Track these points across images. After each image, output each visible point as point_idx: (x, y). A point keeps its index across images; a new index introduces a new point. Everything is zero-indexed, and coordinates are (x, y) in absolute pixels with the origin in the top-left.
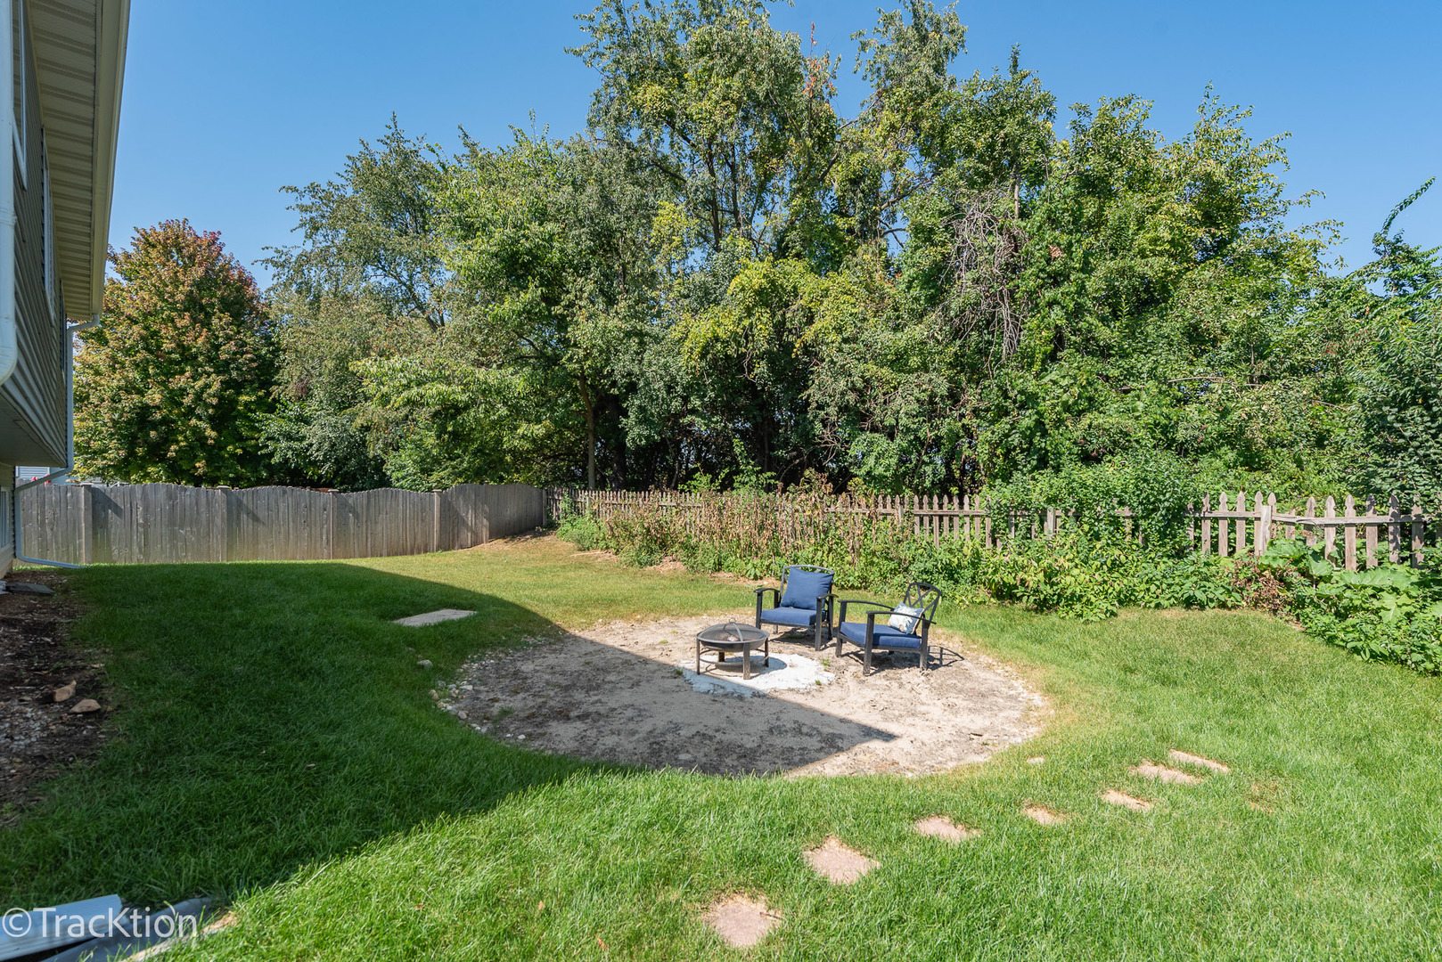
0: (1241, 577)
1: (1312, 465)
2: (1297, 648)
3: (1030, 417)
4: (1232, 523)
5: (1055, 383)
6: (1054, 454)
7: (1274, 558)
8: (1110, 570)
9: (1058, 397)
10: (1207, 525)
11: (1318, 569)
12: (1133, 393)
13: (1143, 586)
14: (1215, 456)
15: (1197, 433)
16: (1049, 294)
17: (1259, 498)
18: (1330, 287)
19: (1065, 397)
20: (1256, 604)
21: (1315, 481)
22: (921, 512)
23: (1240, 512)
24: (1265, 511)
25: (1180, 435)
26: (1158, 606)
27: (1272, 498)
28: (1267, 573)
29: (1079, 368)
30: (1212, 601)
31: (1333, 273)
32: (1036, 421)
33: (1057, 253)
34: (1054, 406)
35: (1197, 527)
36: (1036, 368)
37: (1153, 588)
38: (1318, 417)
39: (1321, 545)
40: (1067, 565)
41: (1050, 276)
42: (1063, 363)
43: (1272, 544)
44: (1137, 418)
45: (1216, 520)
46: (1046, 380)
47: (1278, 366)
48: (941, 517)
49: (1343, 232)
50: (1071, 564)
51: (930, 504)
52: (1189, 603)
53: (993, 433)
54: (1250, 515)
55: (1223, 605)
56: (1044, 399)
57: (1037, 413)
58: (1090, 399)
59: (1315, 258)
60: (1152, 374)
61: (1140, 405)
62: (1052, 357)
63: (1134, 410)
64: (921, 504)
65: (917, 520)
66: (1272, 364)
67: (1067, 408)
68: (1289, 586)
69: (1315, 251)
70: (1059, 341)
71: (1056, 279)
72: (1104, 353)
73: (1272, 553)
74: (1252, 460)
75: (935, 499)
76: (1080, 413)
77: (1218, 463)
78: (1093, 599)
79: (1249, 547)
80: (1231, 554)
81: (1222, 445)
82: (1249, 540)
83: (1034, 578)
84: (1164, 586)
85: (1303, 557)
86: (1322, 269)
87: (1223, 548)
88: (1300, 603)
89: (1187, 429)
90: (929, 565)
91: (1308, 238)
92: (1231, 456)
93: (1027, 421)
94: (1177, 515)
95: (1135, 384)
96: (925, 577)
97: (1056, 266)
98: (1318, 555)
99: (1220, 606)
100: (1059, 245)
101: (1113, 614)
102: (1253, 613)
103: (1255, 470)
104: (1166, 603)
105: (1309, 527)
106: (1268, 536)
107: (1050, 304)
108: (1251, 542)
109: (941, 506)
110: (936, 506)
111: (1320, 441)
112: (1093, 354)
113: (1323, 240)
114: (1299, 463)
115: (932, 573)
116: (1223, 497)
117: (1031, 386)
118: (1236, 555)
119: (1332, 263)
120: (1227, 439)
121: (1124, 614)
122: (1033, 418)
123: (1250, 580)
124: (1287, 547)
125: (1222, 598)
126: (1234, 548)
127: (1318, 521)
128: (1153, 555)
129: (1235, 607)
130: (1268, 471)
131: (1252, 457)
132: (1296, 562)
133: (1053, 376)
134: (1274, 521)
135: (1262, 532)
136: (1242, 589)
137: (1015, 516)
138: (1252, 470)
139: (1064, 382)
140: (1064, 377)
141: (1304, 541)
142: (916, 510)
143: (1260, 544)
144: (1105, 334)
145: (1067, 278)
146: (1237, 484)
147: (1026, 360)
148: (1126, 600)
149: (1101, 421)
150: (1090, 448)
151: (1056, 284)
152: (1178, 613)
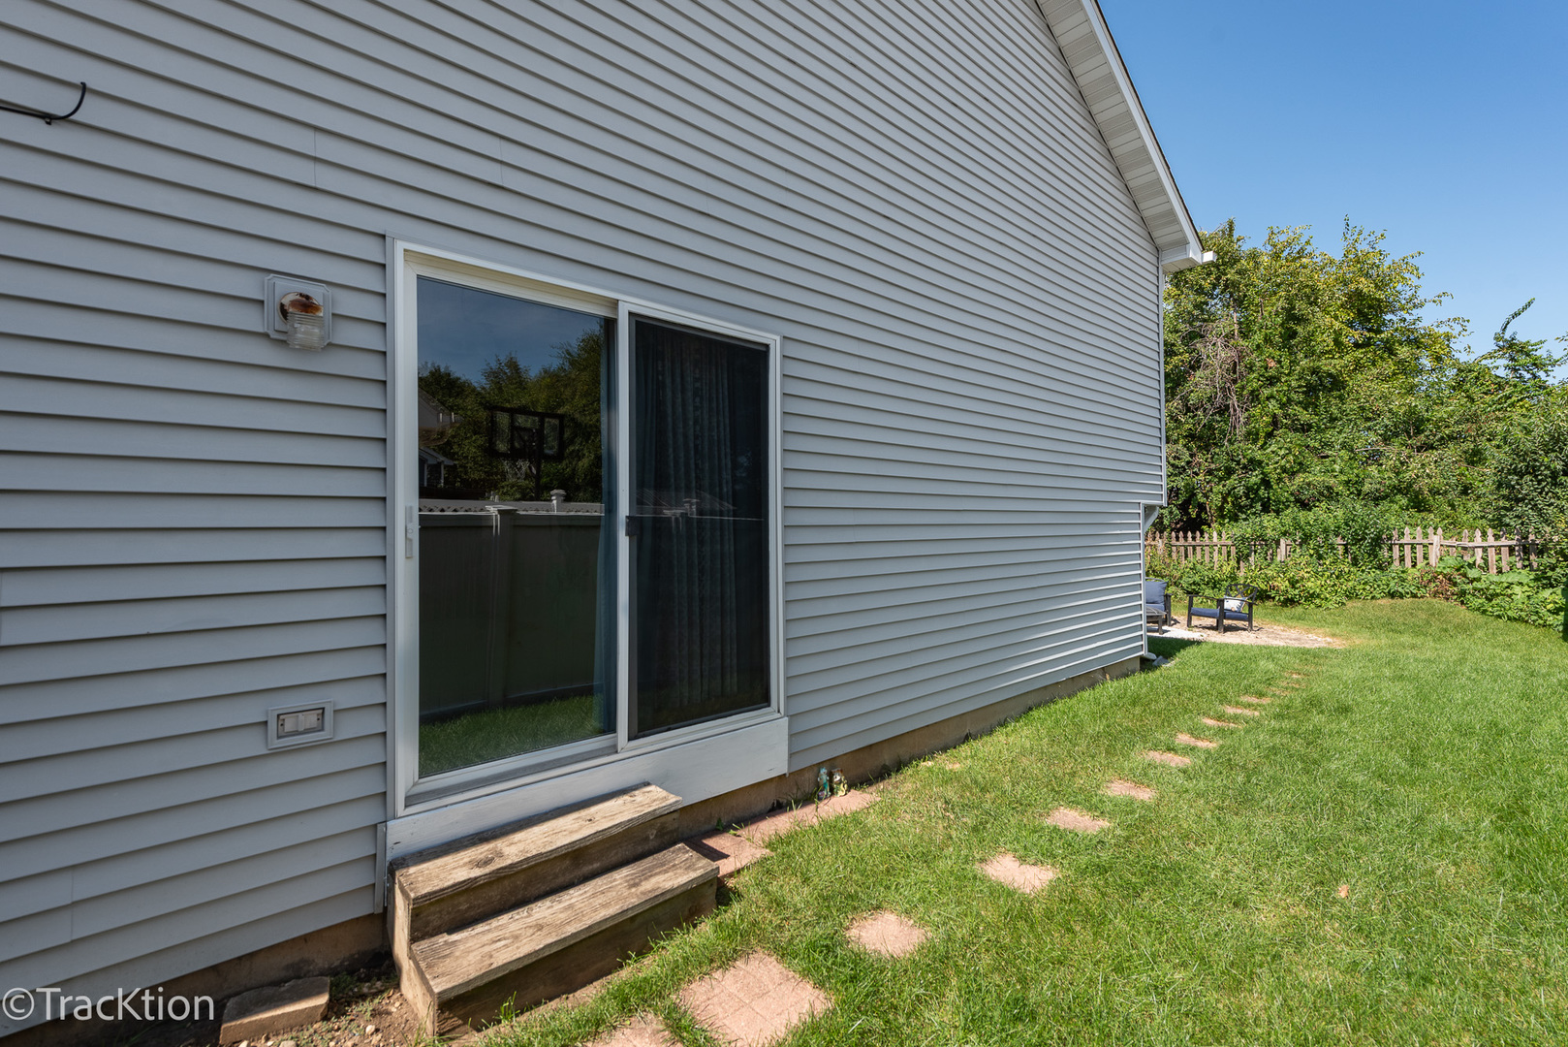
0: (1425, 579)
1: (1461, 508)
2: (1465, 616)
3: (1256, 476)
4: (1413, 547)
5: (1273, 452)
6: (1274, 501)
7: (1444, 568)
8: (1337, 577)
9: (1277, 463)
10: (1396, 549)
11: (1473, 573)
12: (1330, 459)
13: (1362, 586)
14: (1392, 501)
15: (1378, 486)
16: (1266, 392)
17: (1430, 530)
18: (1463, 371)
19: (1283, 462)
20: (1435, 594)
21: (1465, 518)
22: (1178, 543)
23: (1419, 540)
24: (1436, 539)
25: (1366, 488)
26: (1373, 598)
27: (1440, 531)
28: (1440, 577)
29: (1291, 442)
30: (1408, 593)
31: (1463, 358)
32: (1261, 479)
33: (1272, 364)
34: (1275, 469)
35: (1391, 549)
36: (1260, 443)
37: (1368, 587)
38: (1463, 474)
39: (1473, 559)
40: (1306, 575)
41: (1267, 380)
42: (1279, 439)
43: (1441, 559)
44: (1335, 477)
45: (1401, 545)
46: (1268, 451)
47: (1431, 437)
48: (1194, 547)
49: (1469, 327)
50: (1308, 575)
51: (1186, 538)
52: (1392, 595)
53: (1224, 486)
54: (1425, 542)
55: (1414, 596)
56: (1267, 464)
57: (1263, 473)
58: (1300, 464)
59: (1448, 346)
60: (1344, 446)
61: (1337, 467)
62: (1270, 435)
63: (1333, 471)
64: (1177, 538)
65: (1174, 549)
66: (1427, 436)
67: (1284, 470)
68: (1455, 584)
69: (1448, 340)
70: (1275, 423)
71: (1272, 381)
72: (1305, 428)
73: (1442, 565)
74: (1419, 504)
75: (1190, 534)
76: (1294, 474)
77: (1396, 507)
78: (1328, 596)
79: (1426, 562)
80: (1414, 566)
81: (1396, 494)
82: (1426, 558)
83: (1282, 584)
84: (1376, 586)
85: (1462, 567)
86: (1453, 353)
87: (1408, 563)
88: (1463, 593)
89: (1371, 484)
90: (1197, 579)
91: (1443, 330)
92: (1404, 501)
93: (1254, 478)
94: (1377, 542)
95: (1330, 452)
96: (1193, 587)
97: (1272, 372)
98: (1471, 566)
99: (1412, 597)
100: (1273, 358)
101: (1343, 604)
102: (1434, 600)
103: (1423, 511)
104: (1379, 596)
105: (1465, 548)
106: (1438, 554)
107: (1268, 399)
108: (1427, 559)
109: (1194, 538)
110: (1190, 539)
111: (1465, 491)
112: (1296, 430)
113: (1455, 333)
114: (1452, 506)
115: (1199, 585)
116: (1407, 530)
117: (1258, 455)
118: (1418, 567)
119: (1462, 351)
120: (1398, 490)
121: (1349, 604)
122: (1259, 477)
123: (1430, 581)
124: (1451, 561)
125: (1414, 592)
126: (1416, 563)
127: (1471, 544)
128: (1364, 568)
129: (1422, 597)
130: (1430, 511)
131: (1420, 503)
132: (1458, 570)
133: (1273, 448)
134: (1442, 545)
135: (1434, 554)
136: (1425, 587)
137: (1255, 545)
138: (1419, 511)
139: (1282, 452)
140: (1281, 448)
141: (1462, 557)
142: (1174, 542)
143: (1433, 560)
144: (1305, 416)
145: (1279, 380)
146: (1413, 522)
147: (1252, 436)
148: (1351, 595)
149: (1311, 479)
150: (1303, 497)
151: (1272, 384)
152: (1386, 602)
